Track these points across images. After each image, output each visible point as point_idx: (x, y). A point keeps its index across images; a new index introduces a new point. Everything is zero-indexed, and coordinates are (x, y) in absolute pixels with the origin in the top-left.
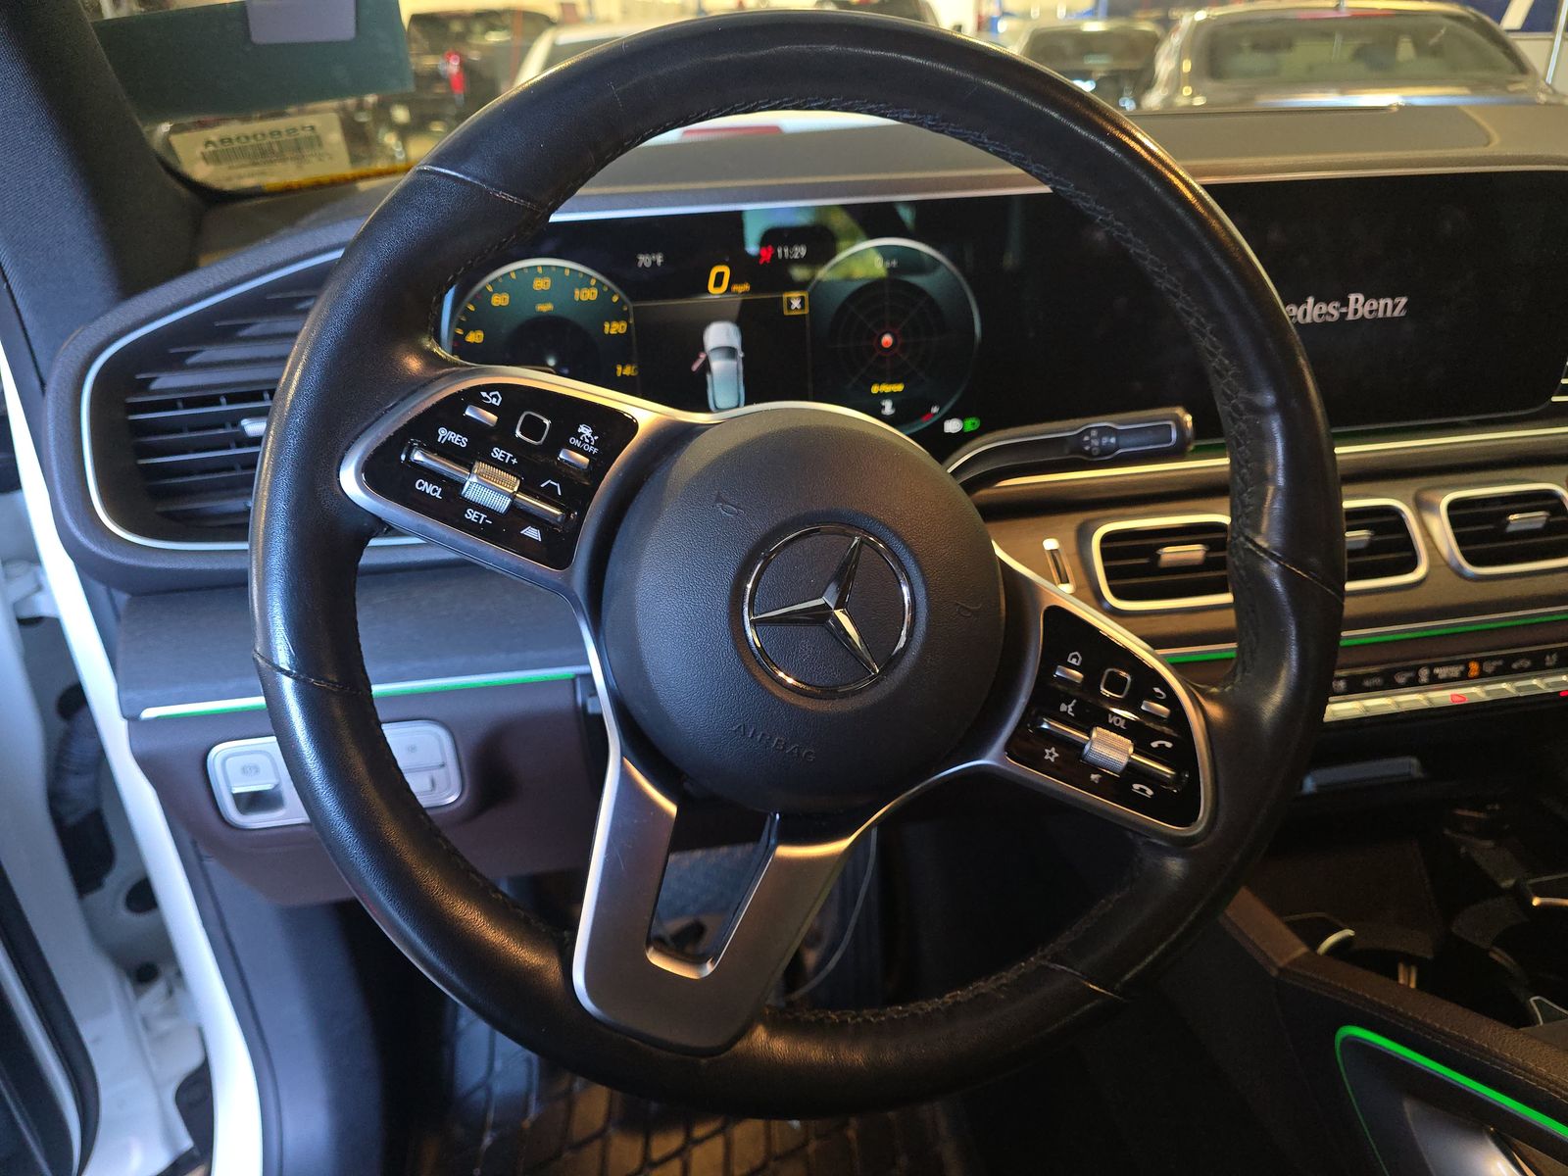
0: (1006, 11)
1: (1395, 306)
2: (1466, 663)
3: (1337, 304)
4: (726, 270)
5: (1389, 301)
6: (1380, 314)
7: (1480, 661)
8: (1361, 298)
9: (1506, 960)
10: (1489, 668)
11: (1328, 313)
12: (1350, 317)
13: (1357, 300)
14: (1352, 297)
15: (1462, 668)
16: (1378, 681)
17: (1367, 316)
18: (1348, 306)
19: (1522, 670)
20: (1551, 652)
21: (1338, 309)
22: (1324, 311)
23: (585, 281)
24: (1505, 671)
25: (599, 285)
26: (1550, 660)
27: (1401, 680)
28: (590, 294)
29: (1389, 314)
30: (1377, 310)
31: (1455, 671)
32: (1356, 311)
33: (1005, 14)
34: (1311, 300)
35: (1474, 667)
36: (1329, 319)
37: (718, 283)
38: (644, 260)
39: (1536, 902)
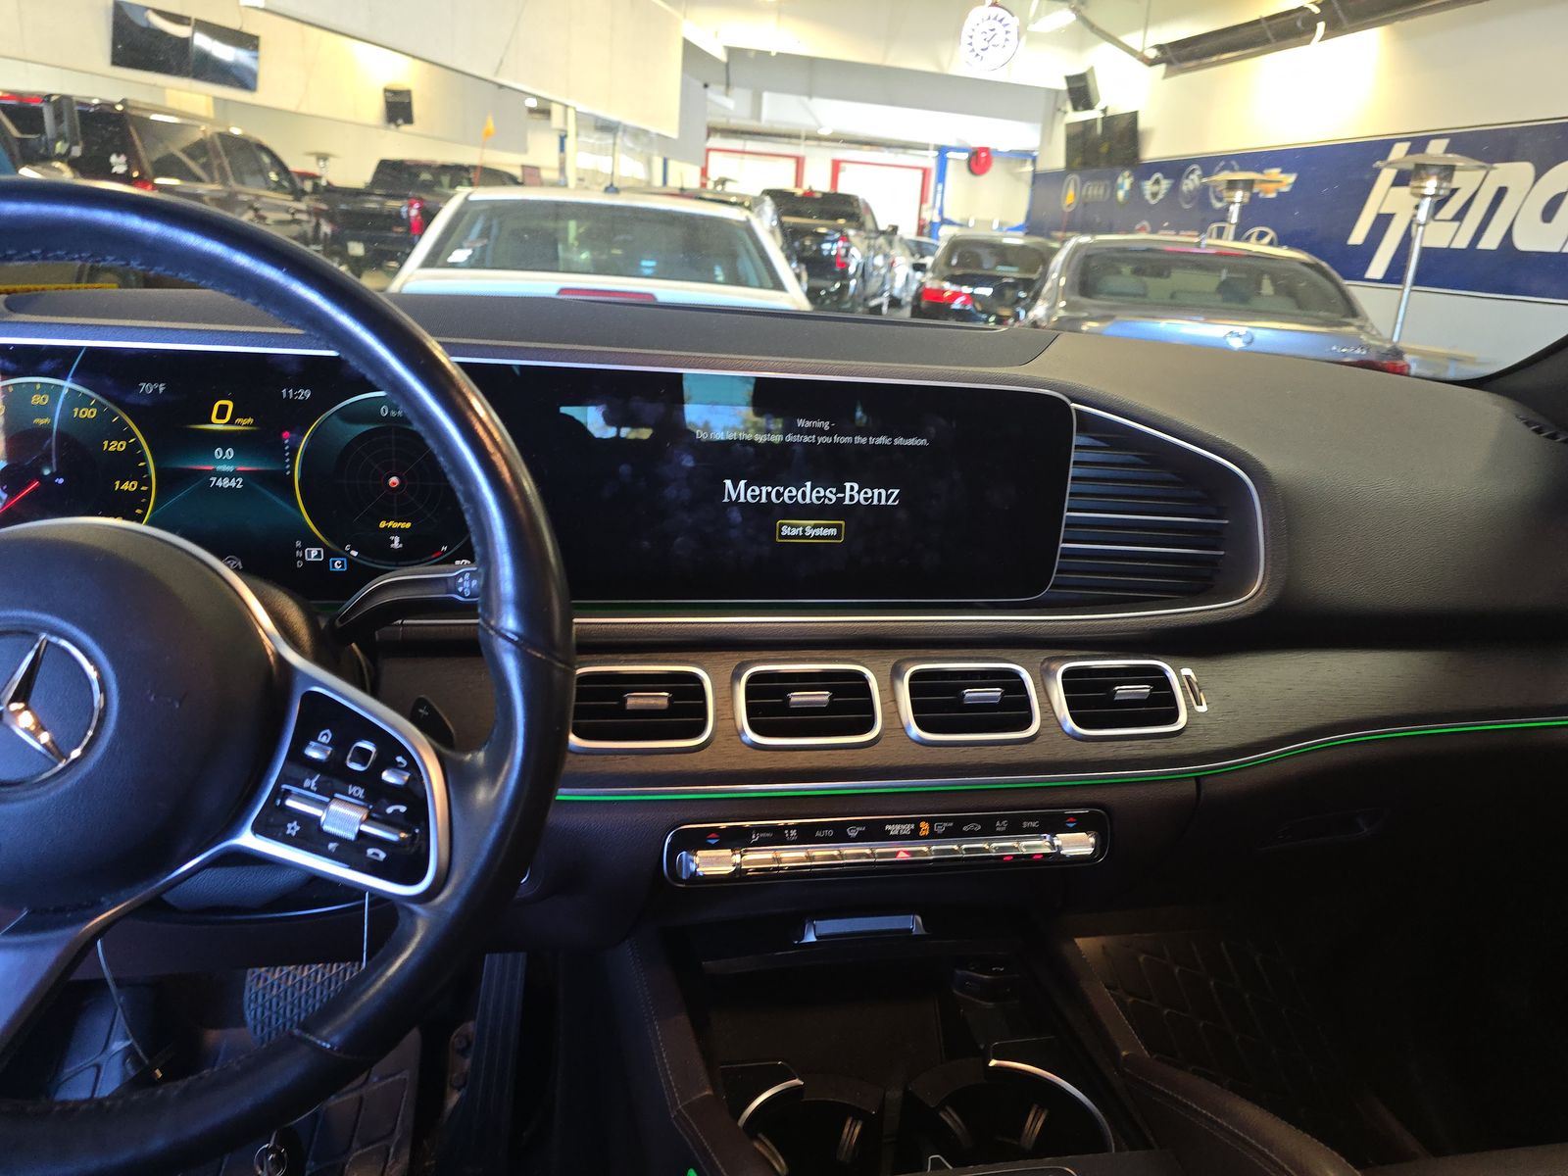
0: (946, 220)
1: (888, 498)
2: (917, 822)
3: (834, 490)
4: (230, 404)
5: (883, 491)
6: (875, 502)
7: (931, 822)
8: (856, 487)
9: (955, 1121)
10: (940, 829)
11: (825, 496)
12: (847, 502)
13: (852, 489)
14: (848, 485)
15: (913, 826)
16: (830, 833)
17: (862, 502)
18: (844, 492)
19: (971, 833)
20: (1001, 818)
21: (835, 494)
22: (822, 494)
23: (85, 401)
24: (955, 832)
25: (98, 404)
26: (1001, 826)
27: (853, 834)
28: (90, 413)
29: (883, 502)
30: (872, 497)
31: (907, 829)
32: (852, 498)
33: (945, 222)
34: (809, 484)
35: (924, 826)
36: (827, 501)
37: (222, 414)
38: (146, 387)
39: (993, 1063)
